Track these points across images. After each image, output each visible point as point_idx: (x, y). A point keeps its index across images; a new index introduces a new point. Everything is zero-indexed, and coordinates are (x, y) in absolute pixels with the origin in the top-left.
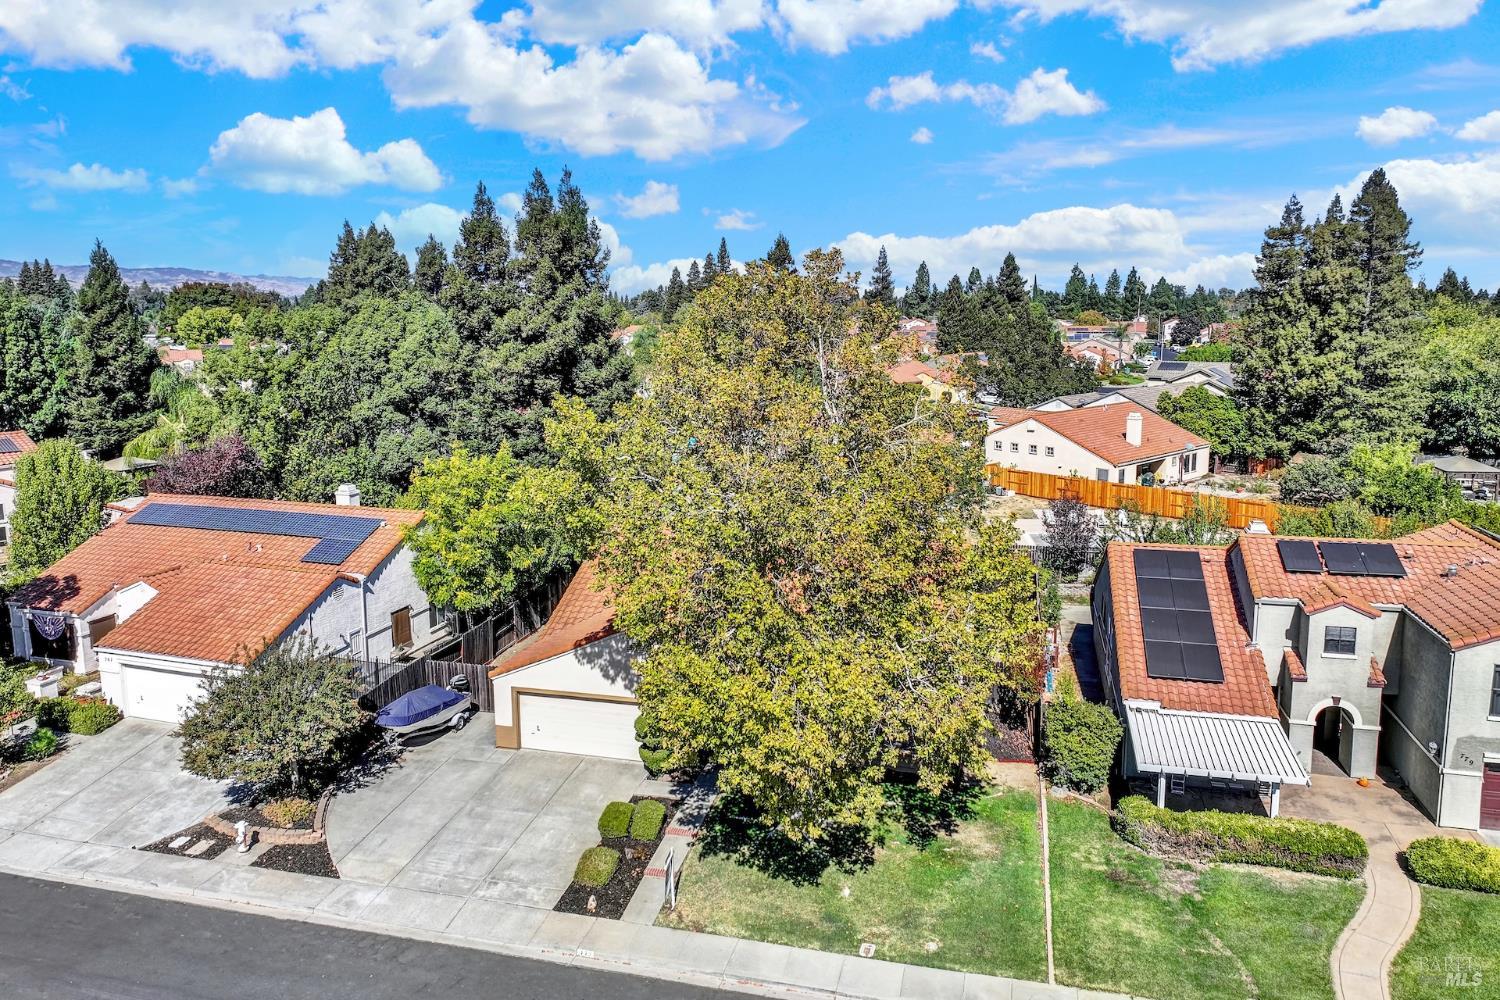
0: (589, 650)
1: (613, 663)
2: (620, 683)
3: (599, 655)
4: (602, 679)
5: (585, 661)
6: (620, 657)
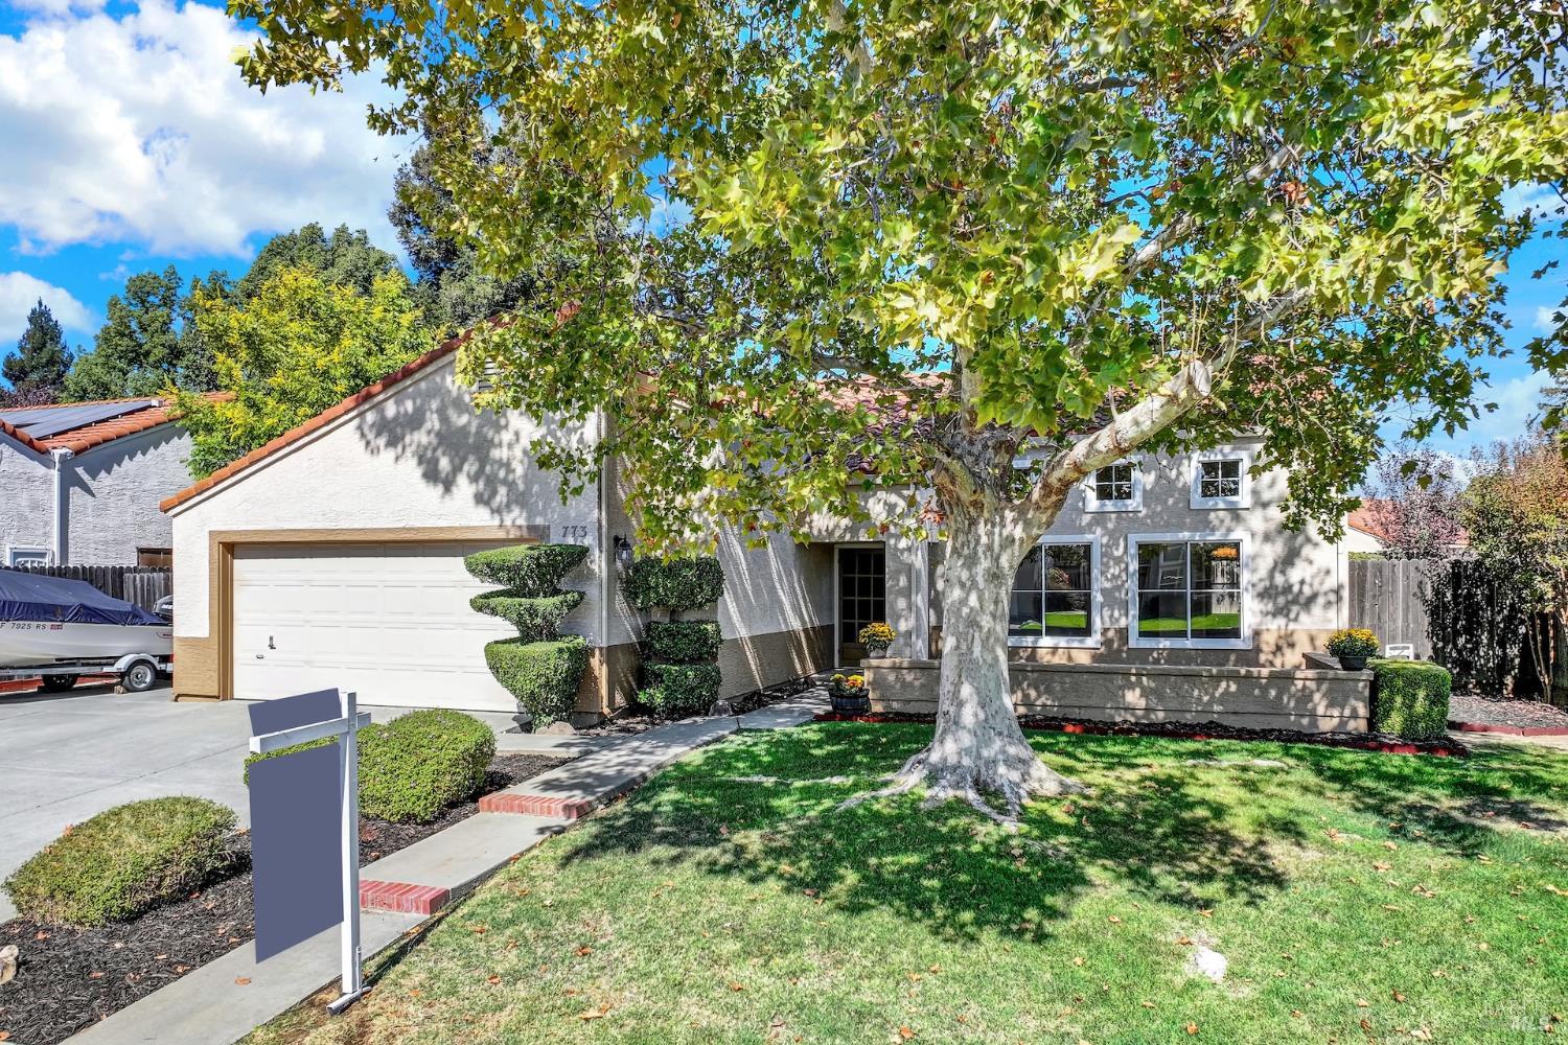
0: (391, 410)
1: (450, 440)
2: (465, 488)
3: (415, 421)
4: (421, 484)
5: (382, 442)
6: (464, 419)
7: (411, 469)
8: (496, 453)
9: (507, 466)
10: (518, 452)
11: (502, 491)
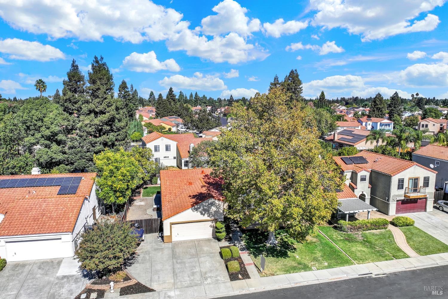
0: (196, 207)
1: (204, 210)
2: (206, 215)
3: (200, 208)
4: (200, 215)
5: (195, 210)
6: (206, 208)
7: (199, 213)
8: (210, 211)
9: (212, 212)
10: (213, 211)
11: (211, 215)
